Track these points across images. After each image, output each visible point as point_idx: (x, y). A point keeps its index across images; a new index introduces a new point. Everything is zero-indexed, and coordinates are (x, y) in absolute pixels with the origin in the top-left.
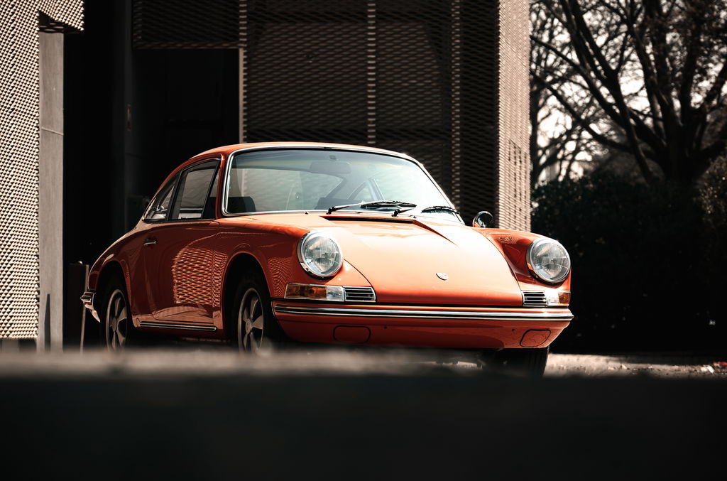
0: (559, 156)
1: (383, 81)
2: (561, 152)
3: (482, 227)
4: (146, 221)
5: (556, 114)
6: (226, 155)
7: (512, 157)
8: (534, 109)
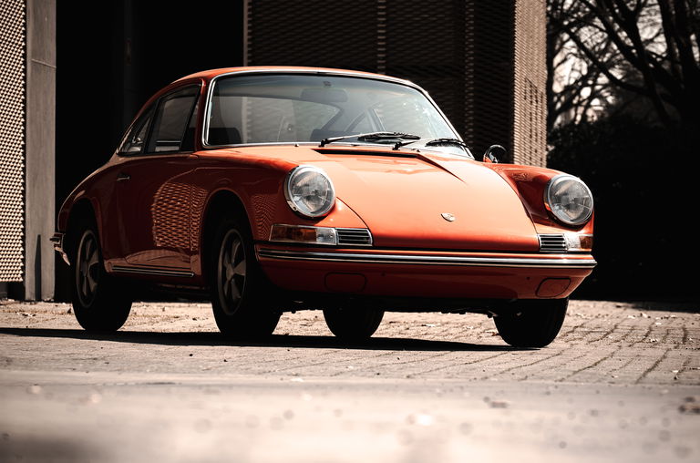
0: (575, 102)
1: (394, 16)
2: (577, 98)
3: (494, 162)
4: (121, 154)
5: (572, 60)
6: (207, 80)
7: (528, 96)
8: (551, 54)
